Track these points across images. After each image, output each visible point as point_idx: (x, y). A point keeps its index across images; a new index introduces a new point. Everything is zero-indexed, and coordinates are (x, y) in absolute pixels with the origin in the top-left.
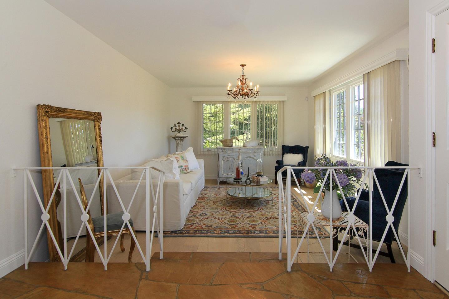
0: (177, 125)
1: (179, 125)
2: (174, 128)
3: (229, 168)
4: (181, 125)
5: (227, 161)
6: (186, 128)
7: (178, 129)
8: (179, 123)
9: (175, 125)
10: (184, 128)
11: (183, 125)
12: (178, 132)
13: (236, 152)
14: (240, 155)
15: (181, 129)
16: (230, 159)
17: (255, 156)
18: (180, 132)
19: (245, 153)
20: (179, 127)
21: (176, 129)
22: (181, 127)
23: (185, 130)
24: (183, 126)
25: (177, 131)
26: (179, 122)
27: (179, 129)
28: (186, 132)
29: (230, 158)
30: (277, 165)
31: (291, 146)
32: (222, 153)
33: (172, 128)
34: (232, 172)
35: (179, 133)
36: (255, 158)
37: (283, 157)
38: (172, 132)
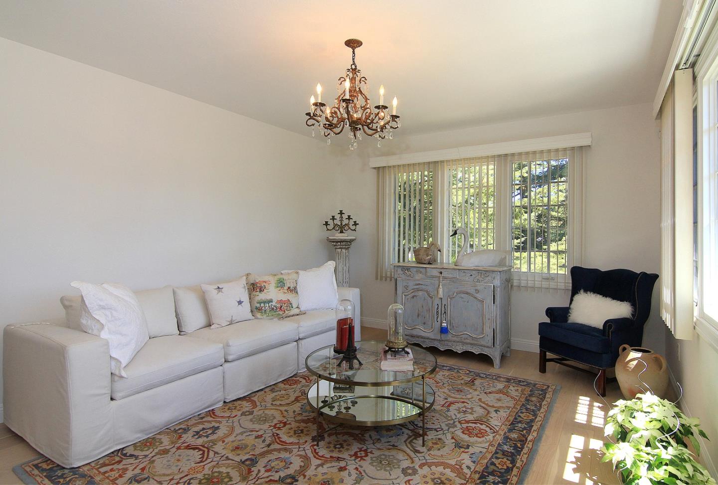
0: (338, 217)
1: (341, 217)
2: (331, 222)
3: (417, 315)
4: (345, 216)
5: (413, 297)
6: (355, 222)
7: (339, 224)
8: (341, 213)
9: (333, 217)
10: (352, 222)
11: (349, 216)
12: (339, 231)
13: (433, 277)
14: (441, 287)
15: (346, 225)
16: (420, 293)
17: (477, 291)
18: (344, 231)
19: (453, 280)
20: (341, 221)
21: (335, 225)
22: (345, 222)
23: (353, 228)
24: (349, 218)
25: (337, 228)
26: (341, 211)
27: (341, 224)
28: (355, 230)
29: (418, 290)
30: (548, 320)
31: (603, 269)
32: (403, 276)
33: (327, 222)
34: (424, 323)
35: (342, 232)
36: (479, 296)
37: (572, 300)
38: (328, 230)
